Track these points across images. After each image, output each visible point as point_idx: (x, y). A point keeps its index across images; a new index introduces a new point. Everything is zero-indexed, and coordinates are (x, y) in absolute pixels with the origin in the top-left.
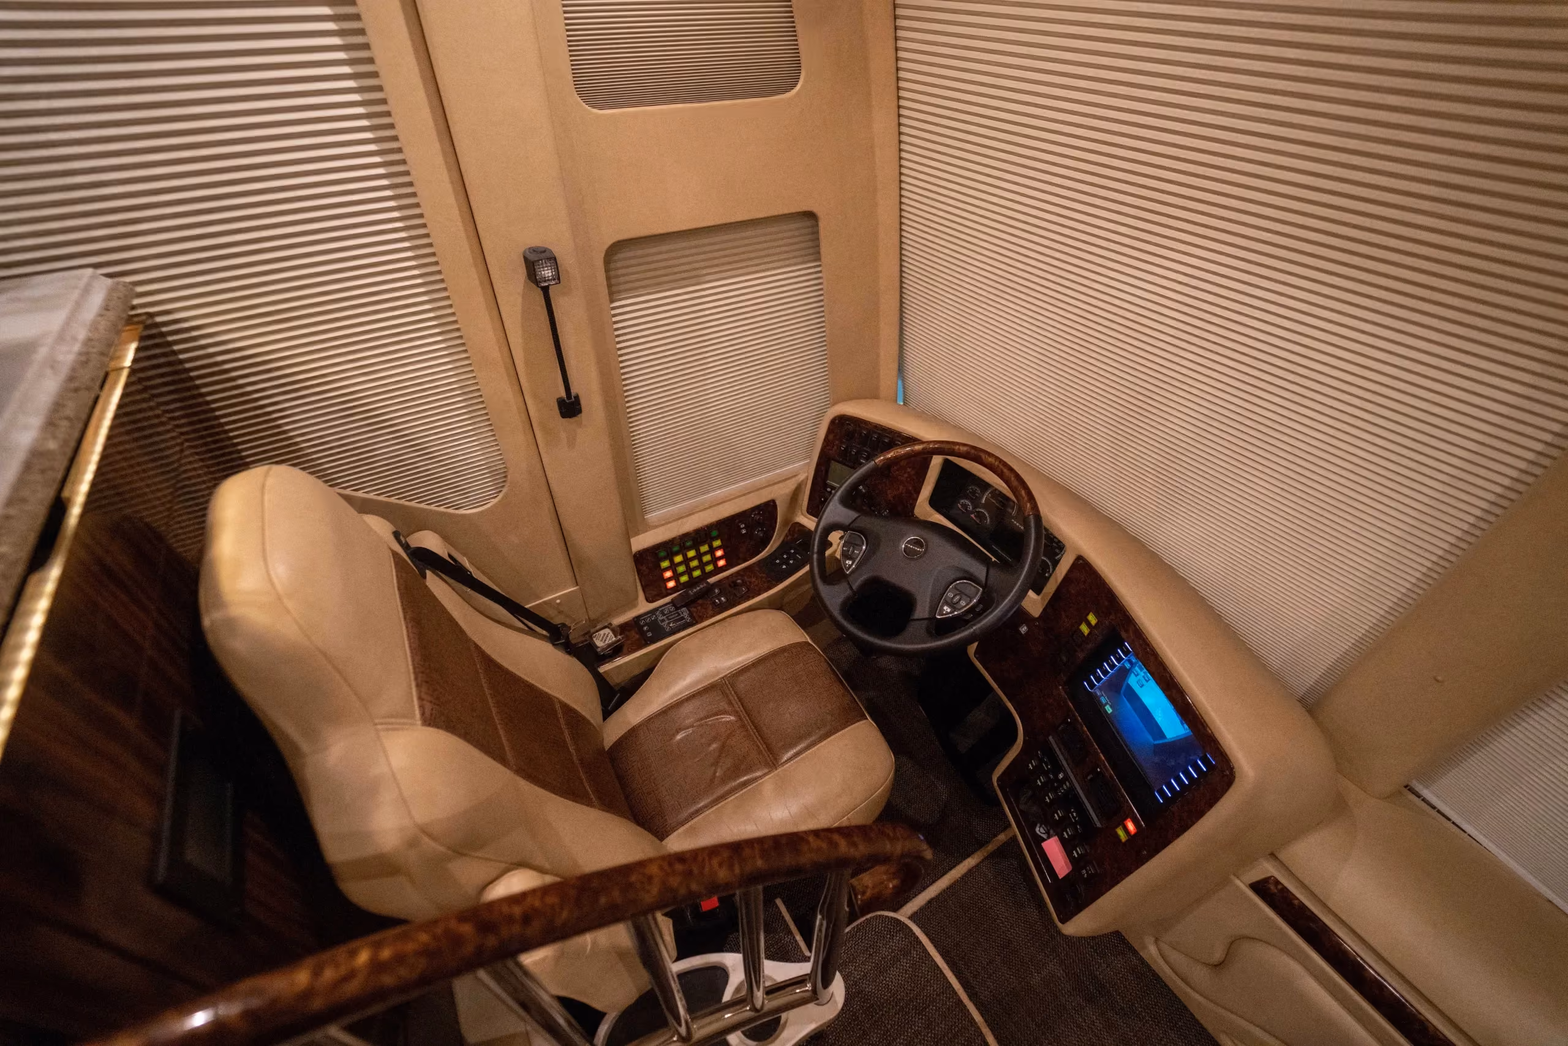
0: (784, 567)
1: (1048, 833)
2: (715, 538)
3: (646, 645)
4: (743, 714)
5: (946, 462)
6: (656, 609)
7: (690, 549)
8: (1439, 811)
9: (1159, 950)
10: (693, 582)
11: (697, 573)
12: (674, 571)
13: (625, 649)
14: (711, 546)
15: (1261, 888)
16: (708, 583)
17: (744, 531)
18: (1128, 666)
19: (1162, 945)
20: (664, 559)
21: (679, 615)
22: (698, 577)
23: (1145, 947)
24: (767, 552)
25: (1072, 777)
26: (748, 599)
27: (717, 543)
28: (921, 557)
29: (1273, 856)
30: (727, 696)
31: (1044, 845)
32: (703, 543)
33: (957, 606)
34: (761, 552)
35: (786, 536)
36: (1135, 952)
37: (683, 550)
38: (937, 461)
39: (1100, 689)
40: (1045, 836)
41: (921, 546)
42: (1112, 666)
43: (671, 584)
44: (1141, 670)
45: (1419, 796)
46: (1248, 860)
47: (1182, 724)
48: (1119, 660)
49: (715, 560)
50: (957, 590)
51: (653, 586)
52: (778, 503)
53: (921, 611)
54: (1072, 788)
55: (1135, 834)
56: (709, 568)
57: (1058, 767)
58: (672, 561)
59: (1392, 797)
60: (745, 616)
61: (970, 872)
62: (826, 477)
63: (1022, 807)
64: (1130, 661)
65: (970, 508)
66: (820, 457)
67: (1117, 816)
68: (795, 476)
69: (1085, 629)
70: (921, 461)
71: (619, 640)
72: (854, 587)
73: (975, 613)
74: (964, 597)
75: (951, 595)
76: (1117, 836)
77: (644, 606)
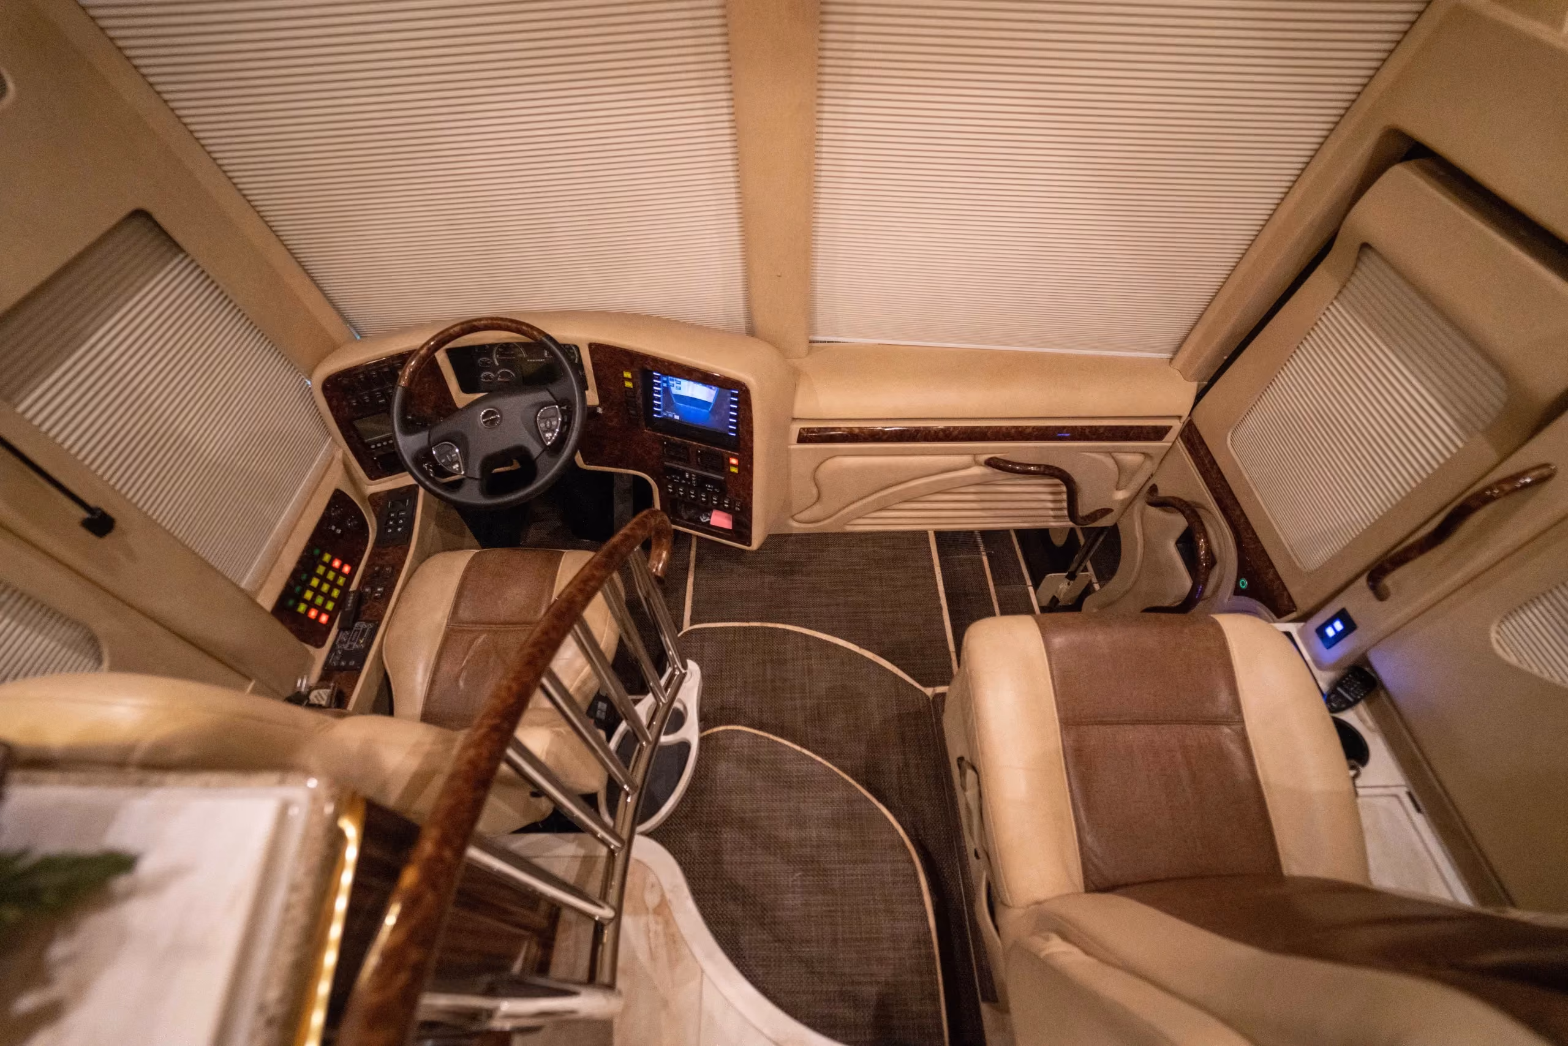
0: (399, 529)
1: (707, 516)
2: (321, 555)
3: (359, 671)
4: (487, 627)
5: (449, 352)
6: (334, 646)
7: (309, 580)
8: (828, 342)
9: (797, 521)
10: (340, 603)
11: (336, 593)
12: (316, 607)
13: (345, 690)
14: (324, 564)
15: (802, 439)
16: (353, 592)
17: (339, 531)
18: (665, 385)
19: (797, 517)
20: (297, 606)
21: (359, 631)
22: (340, 596)
23: (792, 527)
24: (373, 531)
25: (694, 470)
26: (399, 572)
27: (327, 558)
28: (501, 422)
29: (794, 419)
30: (464, 630)
31: (711, 523)
32: (316, 567)
33: (553, 428)
34: (368, 537)
35: (374, 511)
36: (790, 535)
37: (306, 585)
38: (441, 357)
39: (664, 410)
40: (708, 520)
41: (493, 413)
42: (659, 392)
43: (324, 618)
44: (673, 380)
45: (818, 342)
46: (787, 431)
47: (711, 388)
48: (659, 385)
49: (339, 572)
50: (544, 418)
51: (313, 634)
52: (343, 489)
53: (535, 450)
54: (697, 475)
55: (739, 462)
56: (341, 581)
57: (682, 473)
58: (305, 601)
59: (810, 351)
60: (413, 581)
61: (695, 585)
62: (360, 438)
63: (686, 517)
64: (664, 382)
65: (492, 375)
66: (340, 426)
67: (724, 466)
68: (333, 458)
69: (629, 384)
70: (429, 366)
71: (334, 687)
72: (478, 476)
73: (567, 424)
74: (551, 419)
75: (542, 425)
76: (733, 473)
77: (320, 655)
